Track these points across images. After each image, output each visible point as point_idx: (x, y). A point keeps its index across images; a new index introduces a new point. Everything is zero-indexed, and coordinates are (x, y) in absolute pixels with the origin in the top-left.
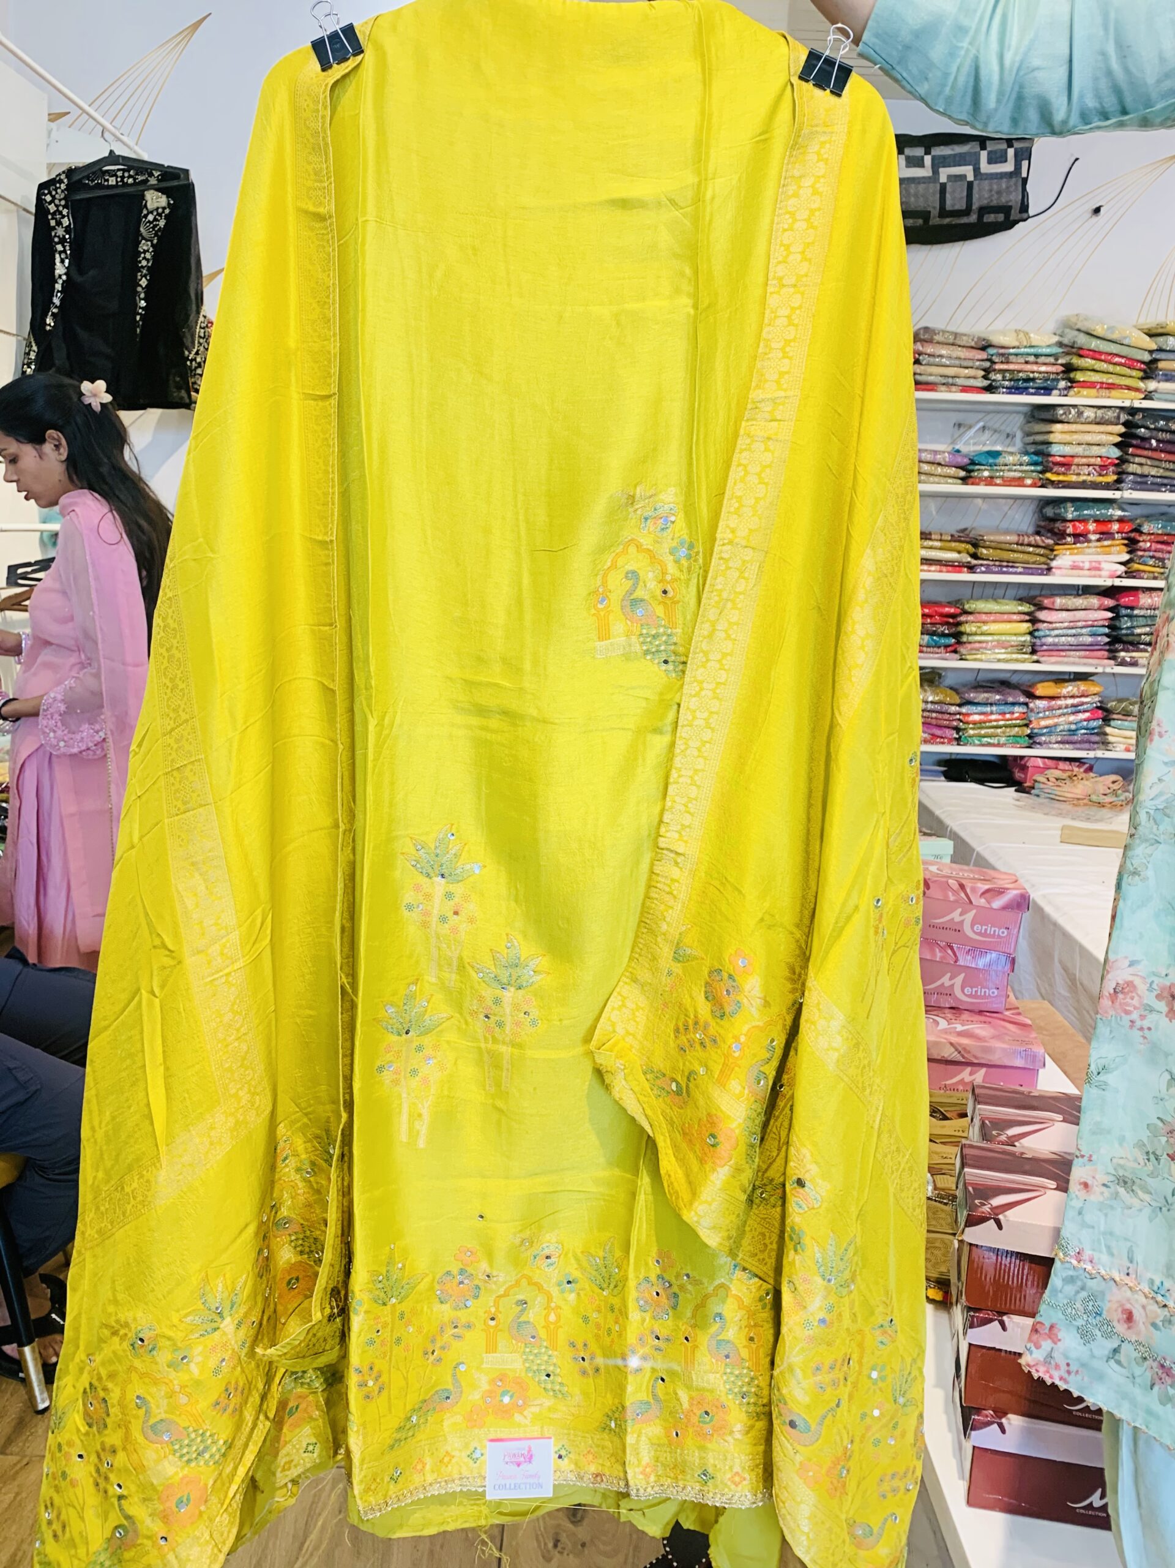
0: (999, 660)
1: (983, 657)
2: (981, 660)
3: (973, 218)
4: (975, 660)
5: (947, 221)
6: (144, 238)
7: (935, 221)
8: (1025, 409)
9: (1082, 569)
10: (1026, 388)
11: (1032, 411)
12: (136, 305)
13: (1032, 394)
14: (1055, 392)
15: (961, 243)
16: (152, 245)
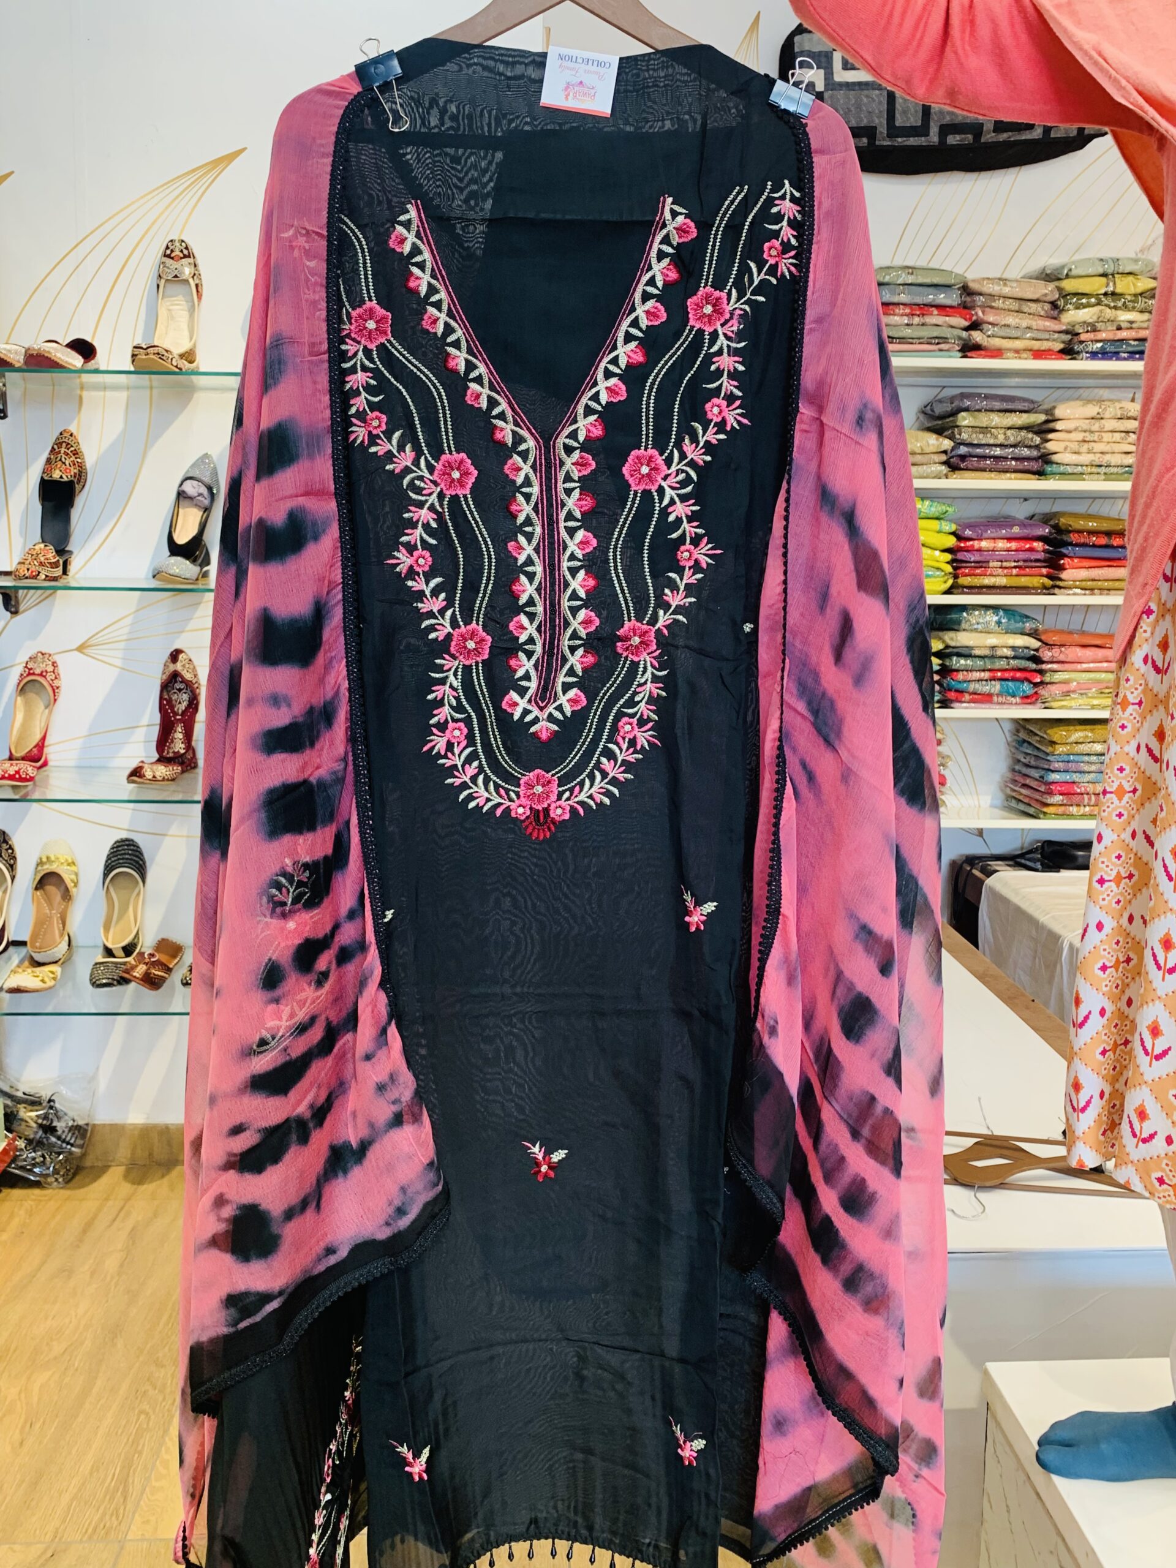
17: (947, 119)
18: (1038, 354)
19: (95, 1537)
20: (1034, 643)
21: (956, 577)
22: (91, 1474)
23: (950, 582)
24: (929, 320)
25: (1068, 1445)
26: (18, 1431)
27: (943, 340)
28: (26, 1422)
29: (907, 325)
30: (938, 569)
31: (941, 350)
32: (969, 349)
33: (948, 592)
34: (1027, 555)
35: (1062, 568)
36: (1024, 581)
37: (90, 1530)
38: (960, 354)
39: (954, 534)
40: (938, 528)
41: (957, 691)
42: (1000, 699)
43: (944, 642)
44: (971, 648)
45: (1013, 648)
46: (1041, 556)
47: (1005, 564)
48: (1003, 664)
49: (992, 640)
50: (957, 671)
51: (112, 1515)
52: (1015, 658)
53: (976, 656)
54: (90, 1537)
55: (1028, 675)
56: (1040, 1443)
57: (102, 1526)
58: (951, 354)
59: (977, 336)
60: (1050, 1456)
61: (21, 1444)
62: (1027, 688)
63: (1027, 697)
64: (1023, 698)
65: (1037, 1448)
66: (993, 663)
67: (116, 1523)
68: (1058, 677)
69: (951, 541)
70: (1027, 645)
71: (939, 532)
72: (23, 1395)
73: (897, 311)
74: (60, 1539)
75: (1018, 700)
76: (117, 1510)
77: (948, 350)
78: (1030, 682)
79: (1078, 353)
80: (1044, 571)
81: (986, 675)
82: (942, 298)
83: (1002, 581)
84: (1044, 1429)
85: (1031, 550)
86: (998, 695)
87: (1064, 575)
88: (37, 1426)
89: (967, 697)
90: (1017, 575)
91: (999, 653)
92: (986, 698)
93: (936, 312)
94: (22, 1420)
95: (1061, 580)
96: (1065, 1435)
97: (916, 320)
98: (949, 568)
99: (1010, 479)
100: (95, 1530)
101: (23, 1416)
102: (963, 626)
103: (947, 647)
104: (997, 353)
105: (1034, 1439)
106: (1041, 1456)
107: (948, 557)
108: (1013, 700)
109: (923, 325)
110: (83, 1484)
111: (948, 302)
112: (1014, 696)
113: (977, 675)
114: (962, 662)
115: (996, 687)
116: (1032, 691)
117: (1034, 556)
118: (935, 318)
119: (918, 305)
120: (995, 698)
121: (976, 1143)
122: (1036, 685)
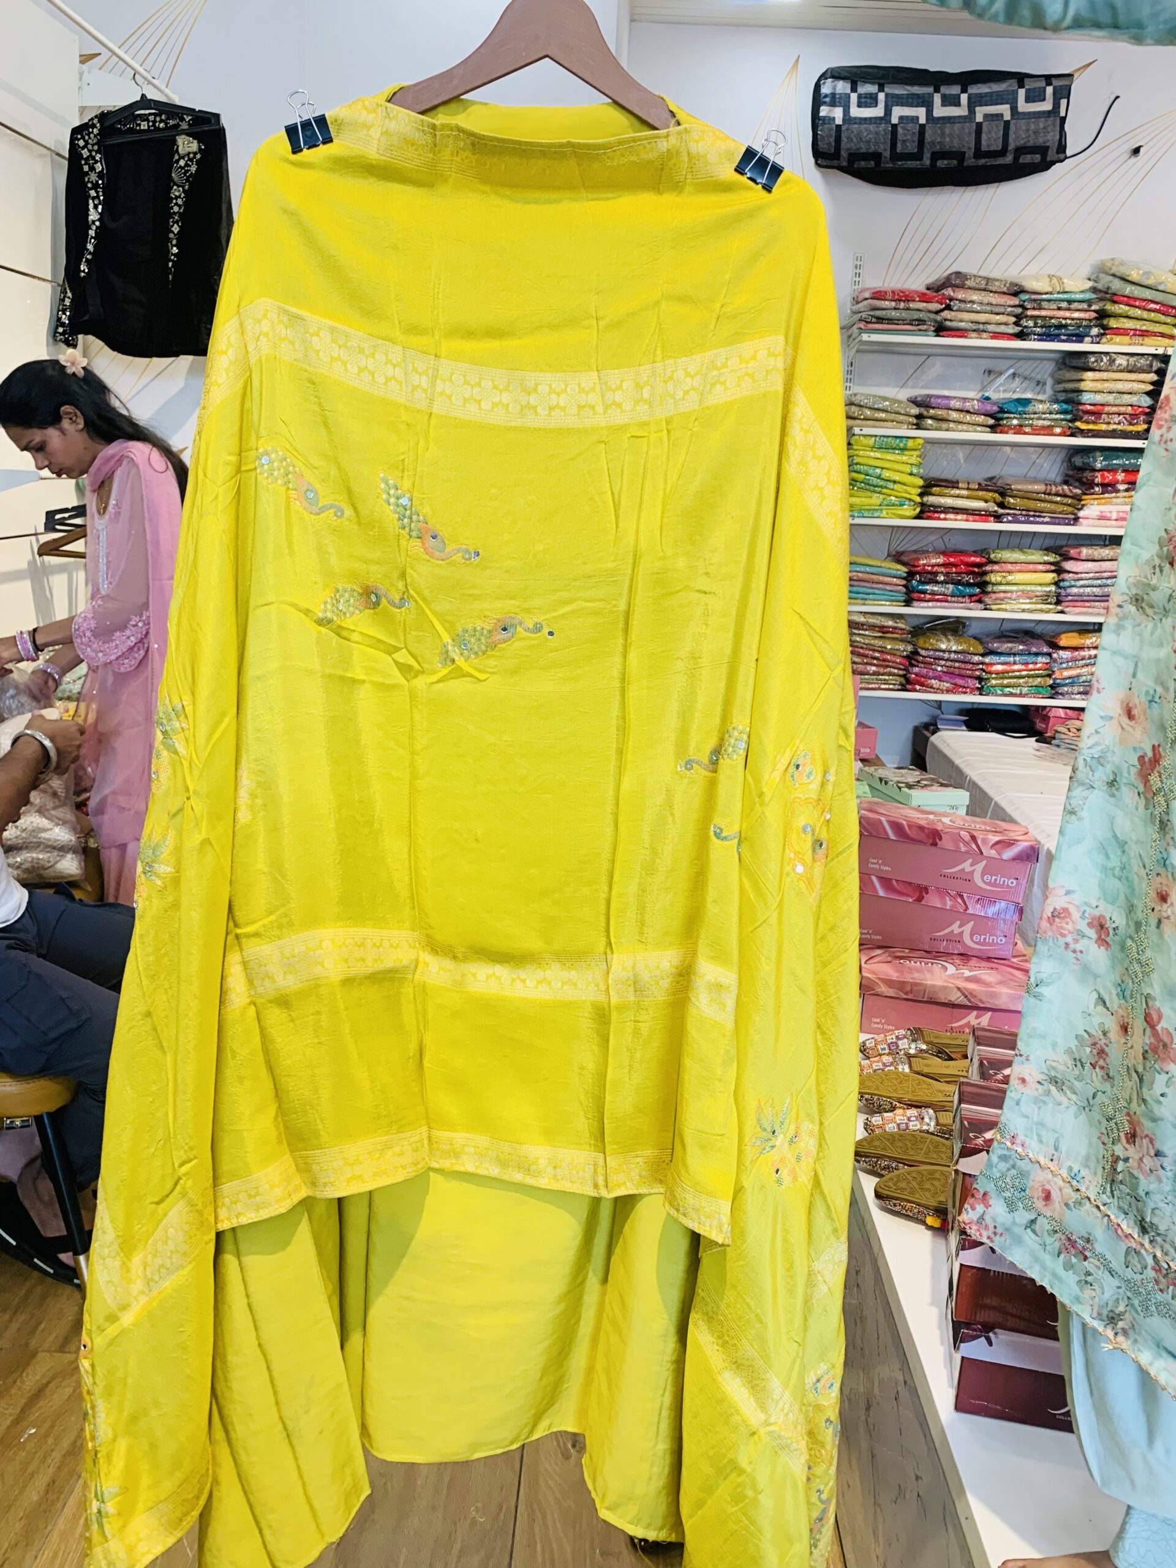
0: (1023, 611)
1: (1008, 607)
2: (1006, 610)
3: (1009, 159)
4: (999, 610)
5: (982, 162)
6: (175, 184)
7: (970, 161)
8: (1057, 356)
9: (1109, 519)
10: (1058, 335)
11: (1064, 358)
12: (168, 251)
13: (1064, 341)
14: (1087, 339)
15: (996, 185)
16: (184, 191)
27: (921, 322)
31: (921, 330)
32: (940, 329)
38: (934, 334)
58: (928, 333)
73: (887, 297)
77: (925, 330)
79: (1027, 335)
97: (902, 305)
104: (963, 334)
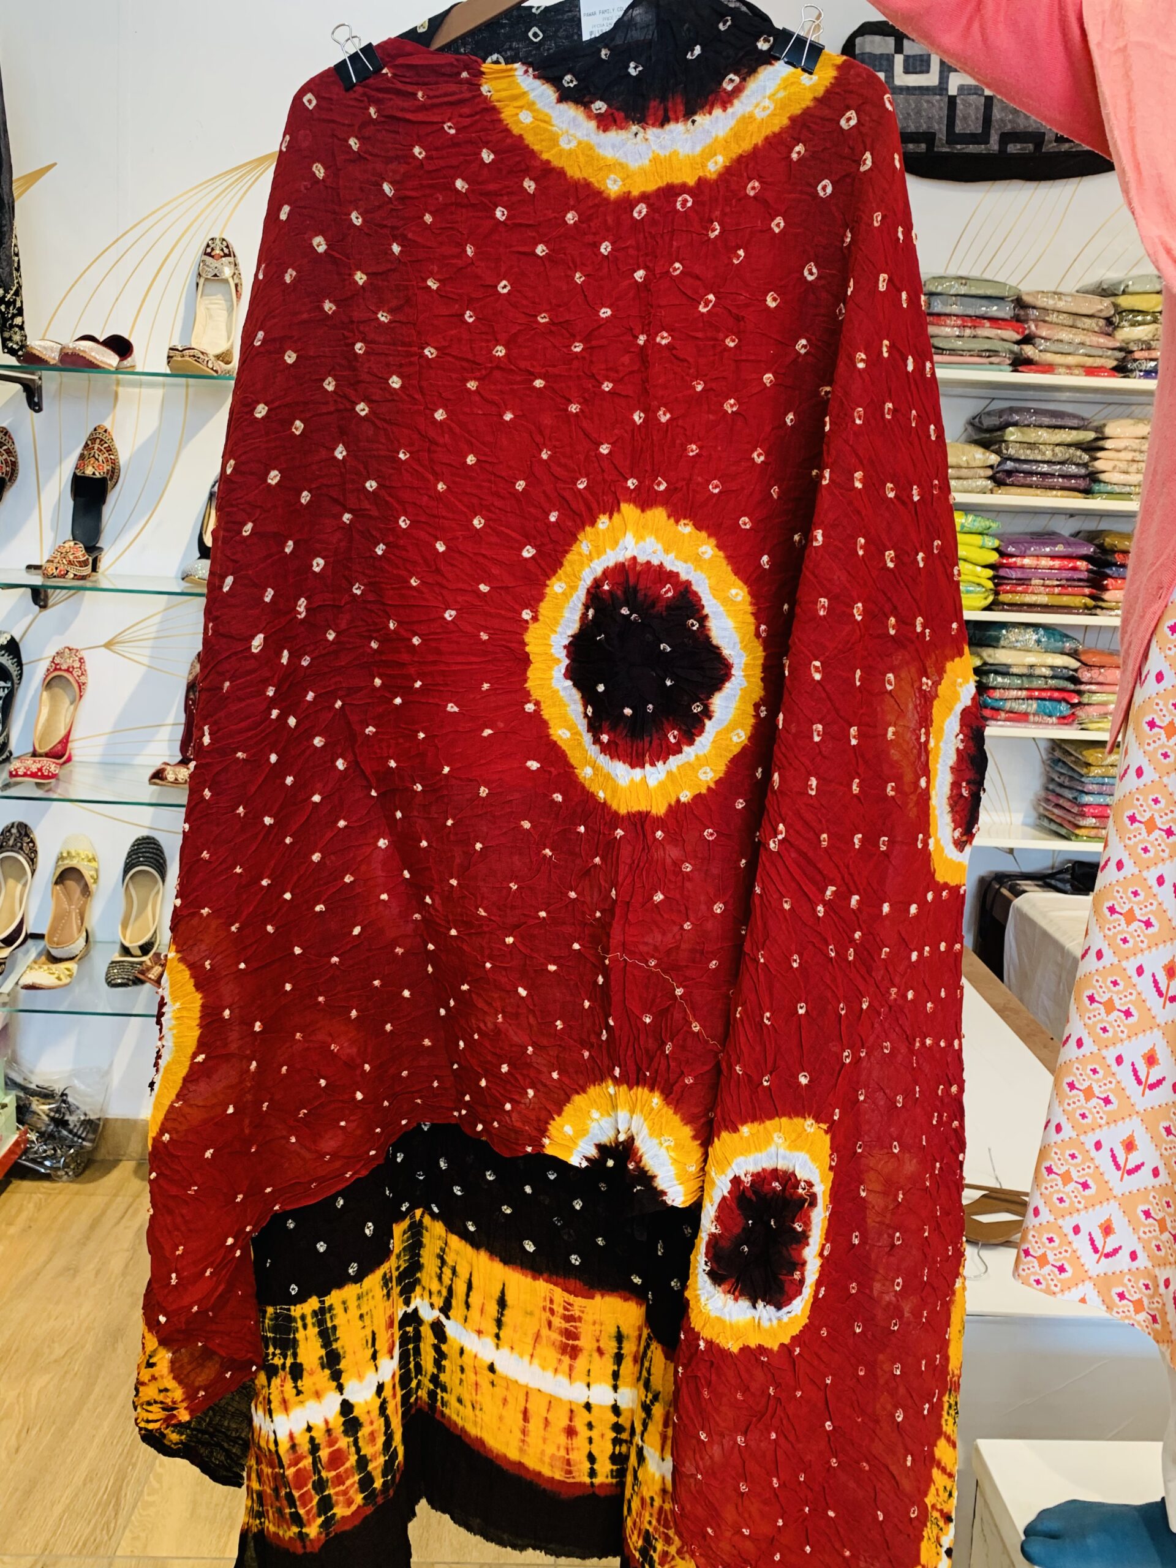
17: (1008, 128)
18: (1091, 371)
19: (85, 1552)
20: (1073, 663)
21: (997, 593)
22: (85, 1484)
23: (991, 598)
24: (980, 332)
25: (1053, 1536)
26: (14, 1437)
27: (993, 353)
28: (23, 1426)
29: (958, 336)
30: (979, 584)
31: (991, 363)
32: (1020, 363)
33: (988, 608)
34: (1069, 574)
35: (1105, 589)
36: (1065, 600)
37: (80, 1544)
38: (1011, 368)
39: (996, 550)
40: (980, 543)
41: (993, 708)
42: (1036, 719)
43: (982, 658)
44: (1009, 666)
45: (1052, 667)
46: (1084, 575)
47: (1047, 582)
48: (1040, 683)
49: (1031, 659)
50: (994, 688)
51: (102, 1530)
52: (1053, 677)
53: (1013, 675)
54: (80, 1553)
55: (1065, 695)
56: (1026, 1532)
57: (92, 1539)
58: (1002, 367)
59: (1029, 351)
60: (1035, 1549)
61: (17, 1450)
62: (1064, 708)
63: (1064, 718)
64: (1059, 718)
65: (1023, 1537)
66: (1031, 682)
67: (106, 1538)
68: (1096, 698)
69: (994, 557)
70: (1066, 665)
71: (982, 547)
72: (21, 1400)
73: (948, 322)
74: (51, 1551)
75: (1054, 720)
76: (108, 1523)
77: (998, 364)
78: (1068, 702)
79: (1132, 371)
80: (1087, 591)
81: (1024, 694)
82: (994, 310)
83: (1043, 599)
84: (1031, 1517)
85: (1075, 569)
86: (1034, 714)
87: (1107, 596)
88: (33, 1432)
89: (1003, 715)
90: (1059, 594)
91: (1037, 672)
92: (1021, 717)
93: (987, 324)
94: (19, 1427)
95: (1103, 600)
96: (1053, 1525)
97: (968, 332)
98: (990, 585)
99: (1056, 496)
100: (84, 1544)
101: (21, 1422)
102: (1002, 643)
103: (985, 664)
104: (1049, 368)
105: (1021, 1526)
106: (1026, 1548)
107: (990, 573)
108: (1050, 720)
109: (974, 337)
110: (76, 1495)
111: (1001, 315)
112: (1050, 716)
113: (1014, 693)
114: (999, 679)
115: (1034, 705)
116: (1069, 712)
117: (1077, 575)
118: (987, 331)
119: (970, 316)
120: (1031, 718)
121: (983, 1196)
122: (1073, 706)
